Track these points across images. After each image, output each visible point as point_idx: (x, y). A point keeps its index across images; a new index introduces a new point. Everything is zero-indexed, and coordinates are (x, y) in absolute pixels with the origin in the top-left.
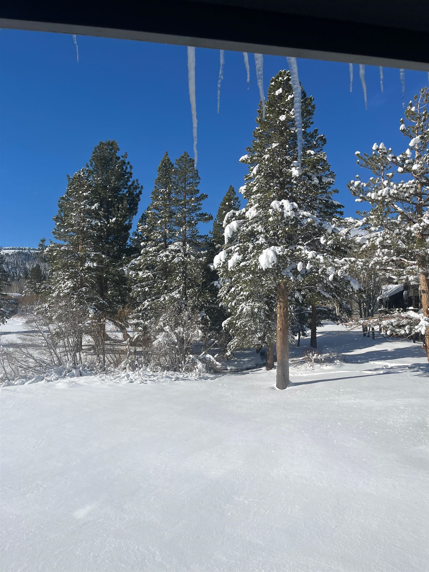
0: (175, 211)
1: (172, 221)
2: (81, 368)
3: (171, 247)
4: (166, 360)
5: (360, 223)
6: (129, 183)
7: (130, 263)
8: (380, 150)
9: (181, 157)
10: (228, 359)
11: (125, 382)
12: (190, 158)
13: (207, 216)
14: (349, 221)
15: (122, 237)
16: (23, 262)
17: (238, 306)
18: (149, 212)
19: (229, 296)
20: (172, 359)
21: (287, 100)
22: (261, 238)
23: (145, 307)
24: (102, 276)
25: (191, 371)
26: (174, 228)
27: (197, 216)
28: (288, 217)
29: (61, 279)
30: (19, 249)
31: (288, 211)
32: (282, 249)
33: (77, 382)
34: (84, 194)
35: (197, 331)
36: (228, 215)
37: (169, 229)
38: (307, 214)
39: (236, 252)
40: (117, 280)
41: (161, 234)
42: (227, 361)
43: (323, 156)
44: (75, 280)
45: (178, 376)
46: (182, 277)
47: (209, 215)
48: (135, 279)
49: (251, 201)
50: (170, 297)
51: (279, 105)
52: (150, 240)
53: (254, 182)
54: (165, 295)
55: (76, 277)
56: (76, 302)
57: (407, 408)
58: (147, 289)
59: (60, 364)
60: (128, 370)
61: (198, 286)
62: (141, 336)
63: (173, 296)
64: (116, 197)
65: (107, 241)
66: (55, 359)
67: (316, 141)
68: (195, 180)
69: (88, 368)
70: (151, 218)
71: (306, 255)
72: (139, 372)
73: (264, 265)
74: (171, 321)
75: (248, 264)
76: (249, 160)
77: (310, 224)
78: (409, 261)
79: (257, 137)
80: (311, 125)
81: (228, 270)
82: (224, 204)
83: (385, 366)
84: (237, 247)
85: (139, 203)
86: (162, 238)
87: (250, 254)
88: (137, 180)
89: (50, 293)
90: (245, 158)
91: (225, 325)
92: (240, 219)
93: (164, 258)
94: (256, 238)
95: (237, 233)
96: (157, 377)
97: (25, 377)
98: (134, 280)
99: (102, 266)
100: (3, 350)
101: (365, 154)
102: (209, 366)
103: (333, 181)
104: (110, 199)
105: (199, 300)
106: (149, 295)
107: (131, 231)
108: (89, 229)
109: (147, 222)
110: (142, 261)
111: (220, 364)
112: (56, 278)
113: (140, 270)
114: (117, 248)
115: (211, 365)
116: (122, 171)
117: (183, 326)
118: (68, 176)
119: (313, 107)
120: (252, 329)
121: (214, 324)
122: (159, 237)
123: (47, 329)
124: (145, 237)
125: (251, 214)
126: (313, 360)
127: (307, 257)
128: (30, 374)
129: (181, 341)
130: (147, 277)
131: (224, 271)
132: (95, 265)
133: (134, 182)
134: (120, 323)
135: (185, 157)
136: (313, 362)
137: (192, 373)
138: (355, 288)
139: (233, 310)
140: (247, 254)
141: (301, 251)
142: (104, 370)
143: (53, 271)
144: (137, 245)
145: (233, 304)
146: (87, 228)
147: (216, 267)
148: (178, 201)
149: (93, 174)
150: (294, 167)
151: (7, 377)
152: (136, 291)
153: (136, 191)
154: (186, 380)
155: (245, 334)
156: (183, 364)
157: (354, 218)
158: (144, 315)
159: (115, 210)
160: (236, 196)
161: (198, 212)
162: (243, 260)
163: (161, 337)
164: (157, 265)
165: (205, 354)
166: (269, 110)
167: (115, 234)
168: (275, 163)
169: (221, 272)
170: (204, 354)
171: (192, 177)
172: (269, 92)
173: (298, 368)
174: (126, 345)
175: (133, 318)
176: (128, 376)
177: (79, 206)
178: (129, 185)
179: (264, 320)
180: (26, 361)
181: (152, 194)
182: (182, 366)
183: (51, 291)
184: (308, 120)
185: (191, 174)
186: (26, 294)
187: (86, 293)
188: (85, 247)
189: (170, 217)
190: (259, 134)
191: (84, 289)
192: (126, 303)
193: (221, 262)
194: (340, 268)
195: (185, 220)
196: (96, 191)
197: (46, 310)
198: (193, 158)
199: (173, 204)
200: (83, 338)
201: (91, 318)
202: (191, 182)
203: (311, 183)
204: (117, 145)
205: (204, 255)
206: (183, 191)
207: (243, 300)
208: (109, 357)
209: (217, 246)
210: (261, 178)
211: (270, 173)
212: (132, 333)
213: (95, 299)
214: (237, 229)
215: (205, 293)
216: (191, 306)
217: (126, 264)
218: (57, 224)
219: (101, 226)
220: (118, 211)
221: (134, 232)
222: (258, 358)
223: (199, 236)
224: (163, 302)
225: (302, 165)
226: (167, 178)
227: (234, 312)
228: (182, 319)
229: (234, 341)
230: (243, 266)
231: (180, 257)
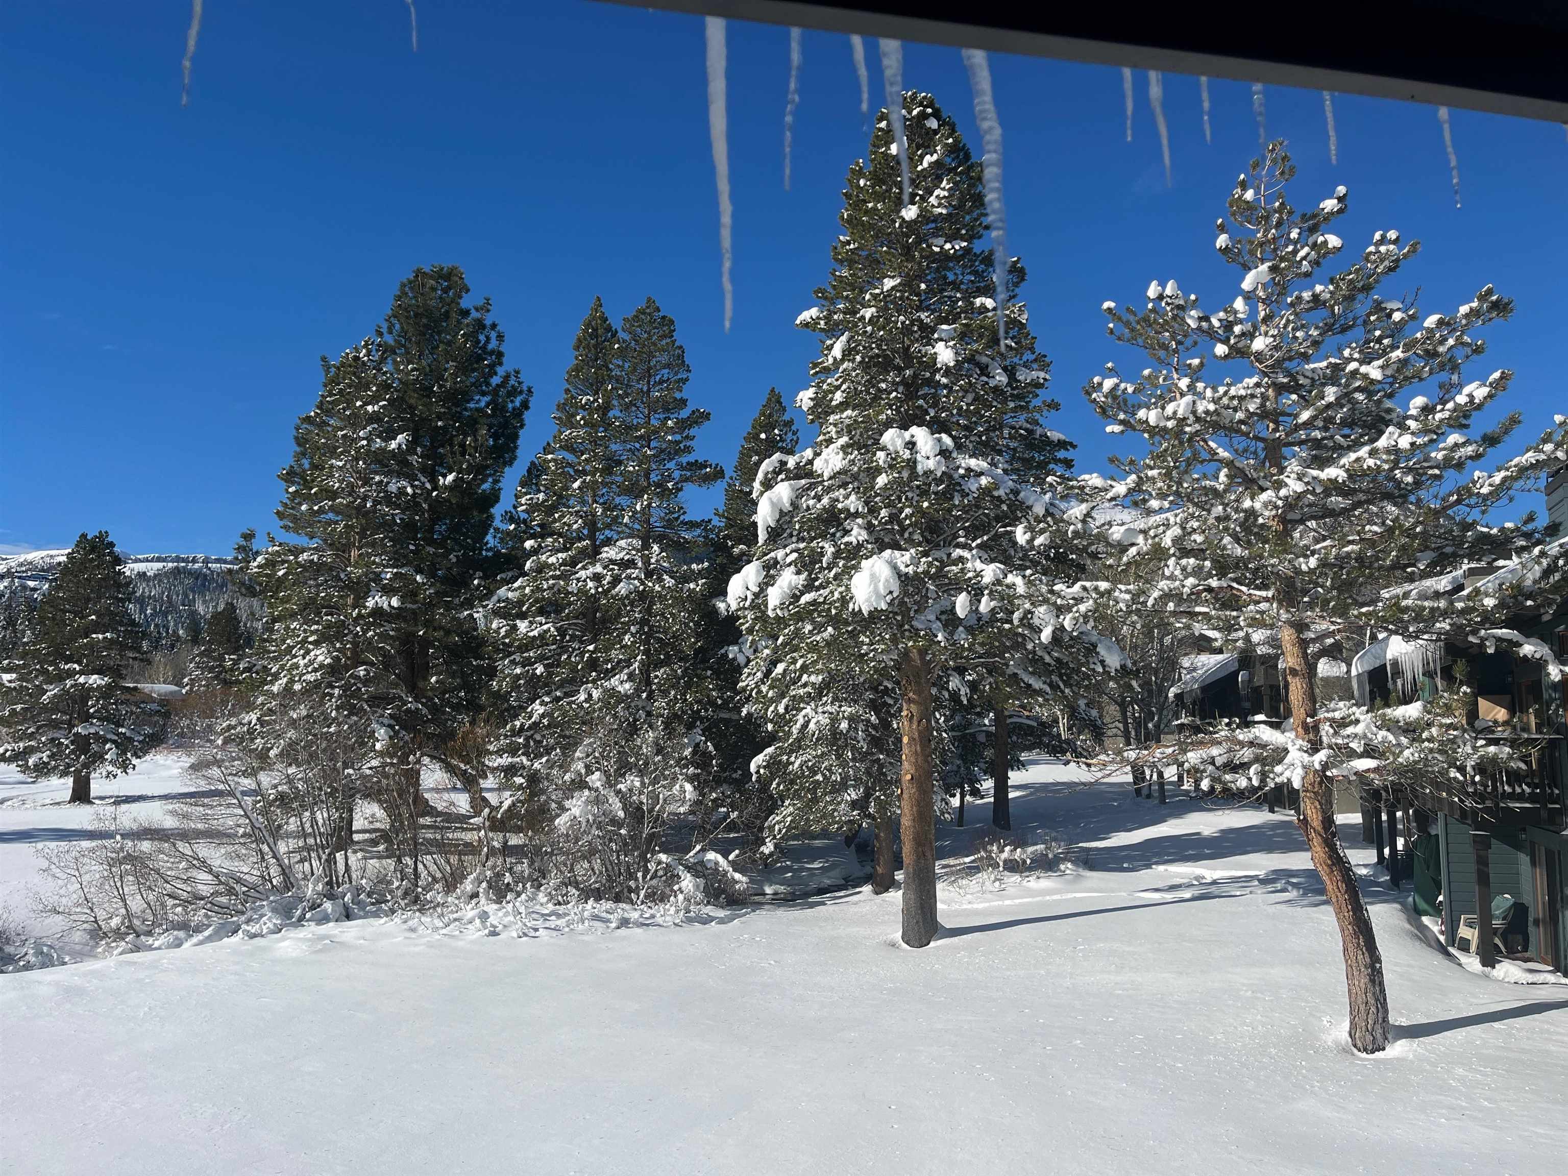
0: (620, 456)
1: (612, 483)
2: (348, 897)
3: (609, 553)
4: (593, 869)
5: (1120, 489)
6: (495, 381)
7: (495, 598)
8: (1168, 299)
9: (639, 311)
10: (766, 865)
11: (475, 933)
12: (661, 314)
13: (708, 470)
14: (1090, 483)
15: (473, 526)
16: (186, 596)
17: (794, 716)
18: (550, 457)
19: (771, 687)
20: (610, 868)
21: (919, 168)
22: (855, 527)
23: (533, 720)
24: (414, 634)
25: (662, 901)
26: (618, 500)
27: (681, 467)
28: (930, 472)
29: (298, 643)
30: (178, 559)
31: (928, 458)
32: (912, 558)
33: (335, 936)
34: (370, 408)
35: (681, 787)
36: (767, 466)
37: (605, 503)
38: (978, 465)
39: (790, 565)
40: (455, 643)
41: (581, 517)
42: (765, 869)
43: (1018, 313)
44: (338, 645)
45: (626, 915)
46: (640, 636)
47: (713, 466)
48: (507, 641)
49: (829, 429)
50: (606, 691)
52: (551, 535)
53: (837, 380)
54: (590, 685)
55: (339, 636)
56: (337, 708)
57: (1259, 995)
58: (540, 669)
59: (288, 884)
60: (483, 900)
61: (683, 659)
62: (520, 801)
63: (613, 689)
64: (457, 417)
65: (428, 536)
66: (274, 871)
68: (676, 374)
69: (369, 895)
70: (554, 473)
71: (979, 574)
72: (514, 906)
73: (866, 601)
74: (608, 759)
75: (821, 600)
76: (822, 322)
77: (986, 491)
78: (1251, 591)
79: (841, 262)
80: (985, 232)
81: (768, 616)
82: (753, 438)
83: (1197, 878)
84: (791, 552)
86: (584, 528)
87: (826, 572)
88: (517, 372)
89: (264, 682)
90: (811, 318)
91: (759, 767)
92: (798, 477)
93: (590, 584)
94: (844, 529)
95: (791, 514)
96: (567, 918)
97: (184, 926)
98: (504, 644)
99: (414, 607)
100: (122, 849)
101: (1128, 309)
102: (712, 885)
103: (1045, 379)
104: (440, 423)
105: (686, 700)
106: (546, 685)
107: (497, 511)
108: (380, 503)
109: (544, 485)
110: (527, 590)
111: (744, 879)
112: (284, 641)
113: (523, 616)
114: (457, 556)
115: (720, 881)
116: (475, 347)
117: (640, 771)
118: (324, 359)
120: (833, 778)
121: (728, 766)
122: (575, 526)
123: (254, 786)
124: (538, 525)
125: (828, 463)
126: (1001, 864)
127: (980, 579)
128: (199, 917)
129: (636, 814)
130: (542, 636)
131: (756, 618)
132: (395, 602)
133: (507, 377)
134: (462, 765)
135: (648, 310)
136: (1001, 869)
137: (667, 907)
138: (1110, 664)
139: (780, 727)
140: (820, 572)
141: (963, 564)
142: (416, 900)
143: (274, 620)
144: (513, 548)
145: (781, 709)
146: (374, 501)
147: (734, 606)
148: (629, 428)
149: (395, 353)
150: (941, 340)
151: (131, 927)
152: (509, 675)
153: (512, 401)
154: (647, 925)
155: (815, 793)
156: (641, 879)
157: (1105, 477)
158: (532, 743)
159: (453, 453)
160: (786, 417)
161: (684, 459)
162: (809, 587)
163: (579, 803)
164: (570, 604)
165: (703, 850)
166: (875, 192)
167: (454, 517)
168: (891, 329)
169: (747, 622)
170: (699, 852)
171: (668, 366)
172: (874, 146)
173: (960, 888)
174: (479, 829)
175: (499, 753)
176: (484, 916)
177: (354, 440)
178: (494, 385)
179: (867, 753)
180: (188, 879)
181: (558, 410)
182: (637, 887)
183: (267, 677)
184: (976, 220)
185: (664, 358)
186: (192, 686)
187: (366, 681)
188: (369, 555)
189: (607, 471)
190: (847, 252)
191: (361, 671)
192: (480, 708)
193: (749, 594)
194: (1069, 609)
195: (649, 478)
196: (401, 399)
197: (251, 731)
198: (670, 316)
199: (616, 438)
200: (357, 809)
201: (381, 754)
202: (665, 378)
203: (987, 383)
204: (461, 278)
205: (700, 574)
206: (642, 402)
207: (808, 698)
208: (429, 864)
209: (736, 551)
210: (854, 369)
211: (878, 356)
212: (495, 794)
213: (394, 698)
214: (792, 504)
215: (702, 678)
216: (662, 716)
217: (481, 601)
218: (291, 490)
219: (414, 495)
220: (463, 455)
221: (506, 512)
222: (849, 861)
223: (686, 523)
224: (586, 705)
225: (963, 336)
226: (598, 368)
227: (784, 731)
228: (637, 752)
229: (785, 813)
230: (809, 603)
231: (634, 579)
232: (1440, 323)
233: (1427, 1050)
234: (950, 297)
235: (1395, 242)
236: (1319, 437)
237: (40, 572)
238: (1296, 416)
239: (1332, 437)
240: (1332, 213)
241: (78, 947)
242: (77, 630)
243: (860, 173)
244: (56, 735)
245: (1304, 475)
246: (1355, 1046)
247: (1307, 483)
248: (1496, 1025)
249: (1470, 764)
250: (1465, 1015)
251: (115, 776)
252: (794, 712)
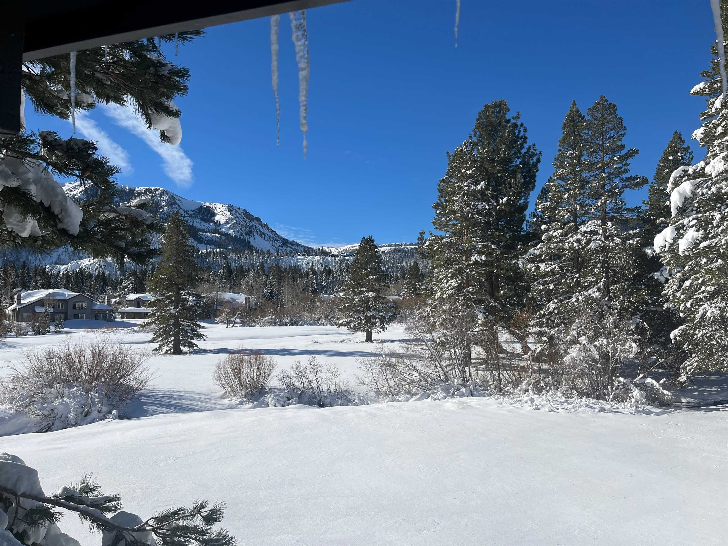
0: (588, 179)
1: (585, 193)
2: (471, 387)
3: (583, 228)
4: (584, 383)
6: (524, 151)
7: (528, 254)
9: (596, 104)
10: (682, 388)
11: (528, 407)
12: (609, 103)
13: (638, 180)
15: (516, 221)
16: (399, 260)
17: (697, 309)
18: (552, 184)
19: (682, 294)
20: (592, 382)
23: (550, 310)
24: (492, 272)
25: (622, 401)
26: (588, 201)
27: (623, 181)
29: (444, 277)
30: (395, 245)
33: (468, 403)
34: (468, 172)
35: (630, 344)
36: (675, 174)
37: (581, 204)
39: (692, 226)
40: (511, 275)
41: (569, 212)
44: (460, 278)
45: (603, 406)
46: (603, 269)
47: (641, 178)
48: (535, 273)
49: (715, 149)
50: (586, 296)
52: (554, 222)
53: (718, 121)
54: (577, 294)
55: (461, 274)
56: (462, 305)
58: (552, 287)
59: (447, 379)
60: (531, 393)
61: (628, 280)
62: (545, 349)
63: (590, 296)
64: (506, 171)
65: (496, 227)
66: (441, 373)
68: (618, 132)
69: (480, 386)
70: (554, 191)
72: (546, 397)
74: (589, 330)
75: (713, 245)
76: (707, 90)
81: (680, 256)
82: (665, 160)
84: (693, 220)
85: (537, 174)
86: (571, 217)
87: (716, 229)
88: (534, 145)
89: (432, 294)
90: (700, 88)
91: (676, 336)
92: (695, 178)
93: (575, 244)
95: (692, 199)
96: (573, 405)
97: (409, 393)
98: (533, 275)
99: (492, 260)
100: (385, 360)
102: (651, 396)
104: (499, 175)
105: (630, 301)
106: (555, 294)
107: (527, 213)
108: (474, 214)
109: (550, 198)
110: (544, 249)
111: (669, 394)
112: (438, 277)
113: (542, 262)
114: (510, 236)
115: (655, 394)
116: (513, 136)
117: (606, 336)
118: (448, 153)
120: (723, 343)
121: (656, 335)
122: (566, 217)
123: (431, 338)
124: (547, 218)
125: (714, 168)
128: (414, 390)
129: (605, 357)
130: (552, 271)
131: (672, 257)
132: (483, 258)
133: (529, 148)
134: (517, 331)
135: (601, 102)
137: (626, 404)
139: (688, 315)
140: (711, 230)
142: (500, 391)
143: (434, 268)
144: (536, 230)
145: (688, 305)
146: (472, 213)
147: (658, 251)
148: (593, 164)
149: (478, 145)
151: (390, 391)
152: (537, 289)
153: (532, 160)
154: (615, 412)
155: (712, 350)
156: (610, 389)
158: (550, 322)
159: (506, 188)
160: (685, 146)
161: (624, 176)
162: (705, 238)
163: (575, 350)
164: (565, 254)
165: (644, 377)
167: (507, 218)
169: (666, 259)
170: (642, 378)
171: (613, 129)
174: (527, 360)
175: (534, 326)
176: (532, 400)
177: (462, 187)
178: (523, 153)
180: (409, 374)
181: (555, 160)
182: (608, 393)
183: (432, 292)
185: (611, 125)
186: (404, 296)
187: (473, 293)
188: (471, 238)
189: (582, 187)
191: (470, 289)
192: (524, 305)
193: (667, 243)
195: (604, 188)
196: (482, 166)
197: (428, 314)
198: (613, 103)
199: (585, 170)
200: (472, 349)
201: (481, 325)
202: (612, 136)
204: (506, 105)
205: (635, 235)
206: (600, 150)
207: (706, 299)
208: (505, 375)
209: (658, 221)
212: (533, 344)
213: (485, 300)
214: (693, 193)
215: (639, 290)
216: (617, 309)
217: (521, 255)
218: (438, 212)
219: (489, 209)
220: (510, 188)
221: (532, 213)
223: (626, 210)
224: (576, 304)
226: (575, 136)
227: (691, 317)
228: (604, 327)
229: (693, 360)
230: (705, 247)
231: (598, 240)
237: (350, 253)
241: (372, 398)
242: (364, 275)
244: (360, 316)
251: (380, 332)
252: (697, 307)
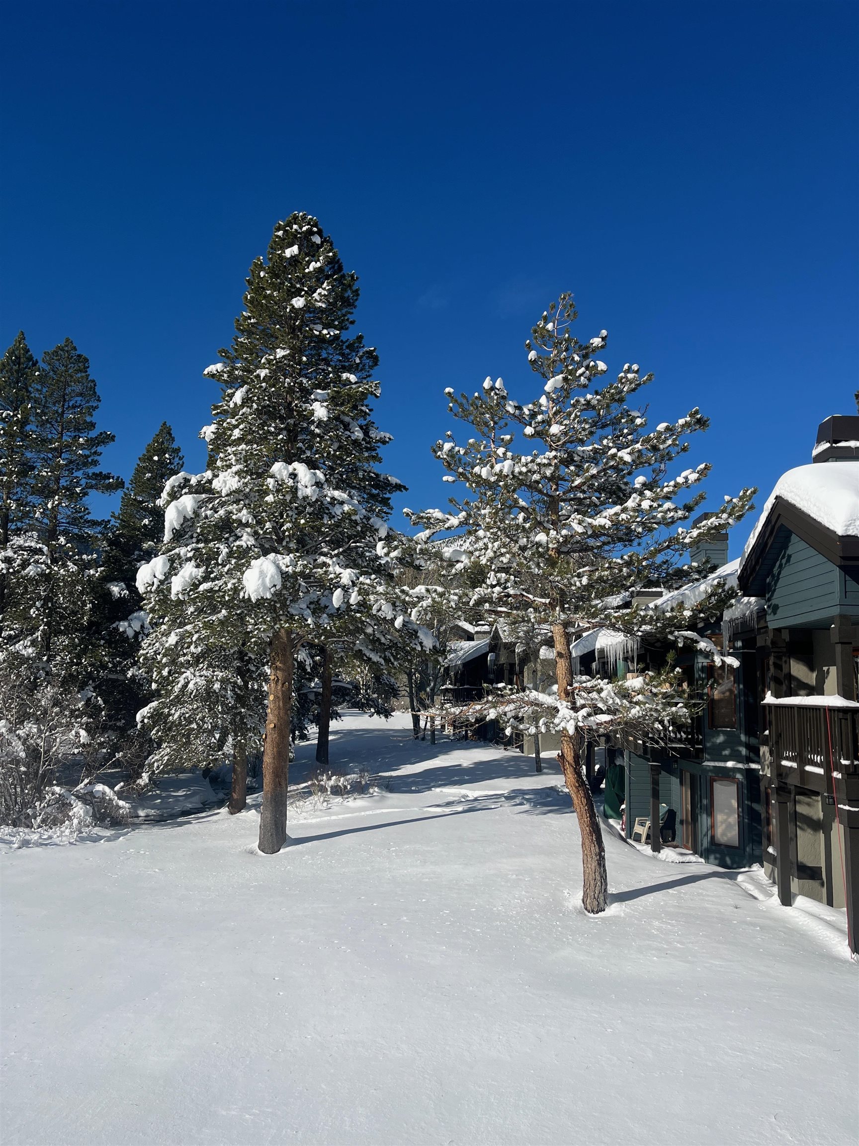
0: (34, 462)
1: (27, 484)
3: (19, 541)
5: (454, 521)
8: (497, 391)
9: (58, 348)
10: (141, 794)
12: (78, 353)
13: (111, 480)
14: (434, 515)
17: (176, 678)
20: (8, 798)
21: (307, 271)
22: (245, 534)
25: (57, 824)
26: (30, 498)
27: (88, 477)
28: (305, 498)
31: (306, 487)
32: (291, 561)
35: (76, 732)
36: (170, 484)
37: (18, 500)
38: (340, 496)
39: (190, 559)
42: (139, 798)
43: (374, 388)
45: (27, 837)
46: (45, 610)
47: (115, 478)
50: (11, 654)
51: (290, 276)
53: (236, 421)
57: (521, 877)
61: (79, 629)
63: (18, 652)
67: (360, 358)
68: (88, 402)
71: (338, 576)
73: (255, 591)
75: (217, 588)
76: (225, 375)
77: (347, 516)
78: (535, 598)
79: (243, 331)
80: (351, 326)
81: (171, 600)
82: (148, 459)
83: (464, 796)
84: (191, 550)
87: (220, 567)
90: (217, 370)
91: (144, 717)
92: (197, 492)
94: (236, 535)
95: (193, 520)
101: (462, 395)
102: (99, 811)
103: (390, 439)
105: (81, 663)
111: (127, 805)
115: (106, 808)
117: (38, 719)
119: (356, 293)
120: (205, 726)
121: (114, 716)
125: (225, 483)
126: (329, 789)
127: (339, 579)
129: (34, 754)
131: (159, 600)
135: (66, 349)
136: (329, 793)
137: (62, 829)
138: (427, 645)
139: (163, 686)
140: (214, 567)
141: (326, 568)
145: (165, 673)
148: (44, 441)
150: (316, 400)
154: (46, 845)
155: (189, 737)
156: (37, 808)
157: (443, 511)
160: (175, 446)
161: (91, 470)
162: (206, 578)
165: (91, 783)
166: (272, 283)
168: (280, 388)
169: (151, 603)
170: (88, 784)
171: (81, 395)
172: (272, 248)
173: (297, 807)
179: (232, 707)
182: (34, 814)
184: (344, 315)
185: (78, 388)
189: (23, 474)
190: (248, 325)
193: (155, 580)
194: (414, 605)
195: (59, 483)
198: (84, 355)
199: (31, 447)
202: (78, 404)
203: (350, 437)
206: (57, 421)
207: (188, 664)
209: (143, 546)
210: (251, 414)
211: (268, 406)
214: (195, 512)
215: (96, 646)
216: (59, 675)
222: (206, 790)
223: (89, 522)
225: (334, 401)
226: (19, 390)
227: (167, 689)
228: (37, 705)
229: (163, 753)
230: (206, 590)
231: (42, 563)
232: (667, 429)
233: (632, 910)
234: (323, 370)
235: (637, 372)
236: (582, 497)
238: (573, 481)
239: (590, 498)
240: (597, 347)
243: (261, 267)
245: (583, 521)
246: (586, 909)
247: (585, 527)
248: (670, 891)
249: (666, 719)
250: (650, 885)
252: (177, 675)
